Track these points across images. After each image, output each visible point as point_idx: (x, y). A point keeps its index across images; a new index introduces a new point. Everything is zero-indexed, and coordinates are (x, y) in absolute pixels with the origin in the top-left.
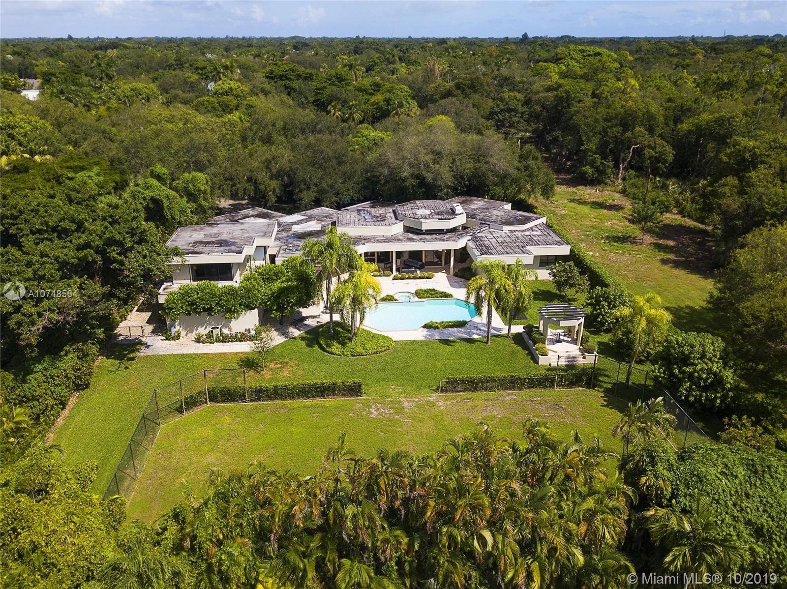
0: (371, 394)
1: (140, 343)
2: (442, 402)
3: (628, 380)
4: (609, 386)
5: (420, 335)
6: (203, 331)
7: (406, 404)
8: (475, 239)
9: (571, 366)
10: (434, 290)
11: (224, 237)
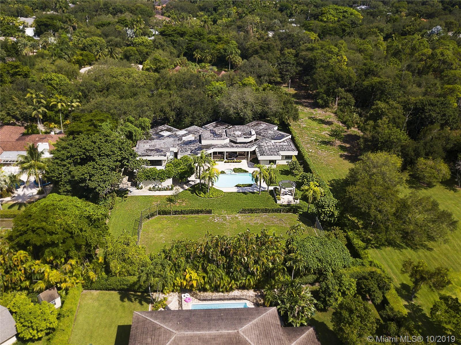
0: (215, 214)
1: (128, 190)
2: (240, 217)
3: (308, 211)
4: (301, 213)
5: (235, 190)
6: (151, 186)
7: (227, 217)
8: (260, 147)
9: (289, 205)
10: (241, 169)
11: (158, 147)
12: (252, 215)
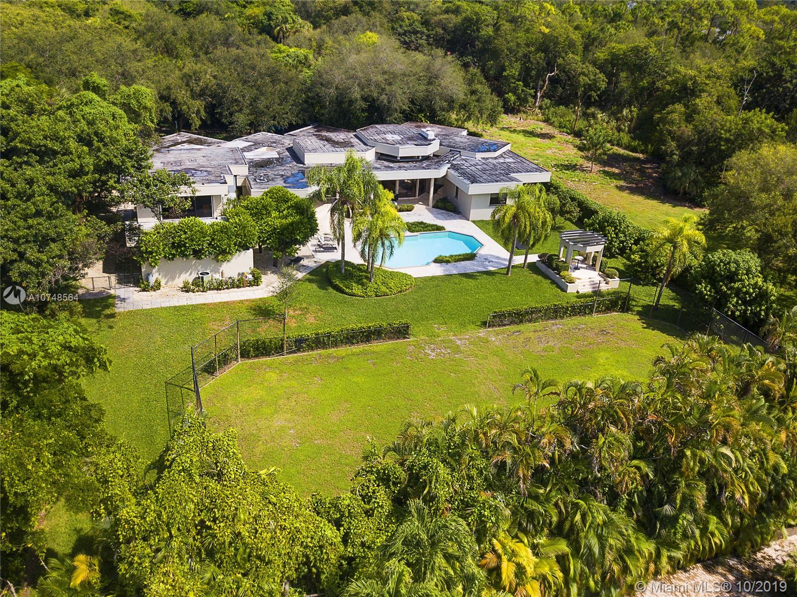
0: (418, 335)
1: (110, 296)
2: (494, 337)
3: (658, 300)
4: (640, 309)
5: (438, 270)
6: (189, 277)
7: (459, 342)
9: (597, 293)
10: (422, 223)
12: (521, 327)
